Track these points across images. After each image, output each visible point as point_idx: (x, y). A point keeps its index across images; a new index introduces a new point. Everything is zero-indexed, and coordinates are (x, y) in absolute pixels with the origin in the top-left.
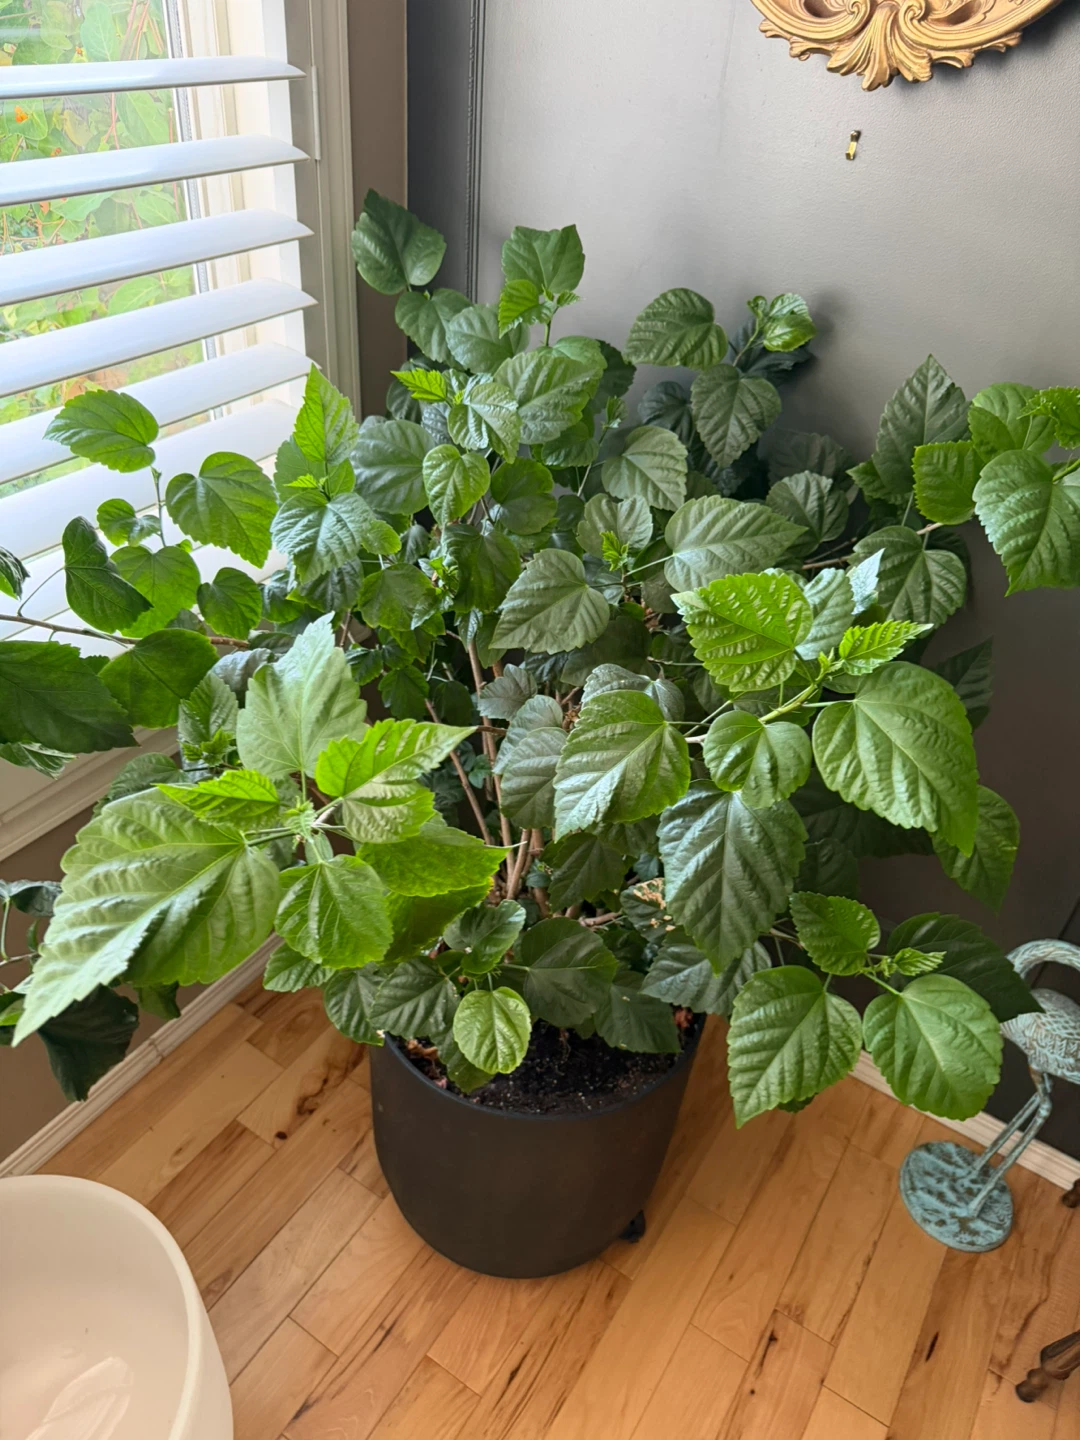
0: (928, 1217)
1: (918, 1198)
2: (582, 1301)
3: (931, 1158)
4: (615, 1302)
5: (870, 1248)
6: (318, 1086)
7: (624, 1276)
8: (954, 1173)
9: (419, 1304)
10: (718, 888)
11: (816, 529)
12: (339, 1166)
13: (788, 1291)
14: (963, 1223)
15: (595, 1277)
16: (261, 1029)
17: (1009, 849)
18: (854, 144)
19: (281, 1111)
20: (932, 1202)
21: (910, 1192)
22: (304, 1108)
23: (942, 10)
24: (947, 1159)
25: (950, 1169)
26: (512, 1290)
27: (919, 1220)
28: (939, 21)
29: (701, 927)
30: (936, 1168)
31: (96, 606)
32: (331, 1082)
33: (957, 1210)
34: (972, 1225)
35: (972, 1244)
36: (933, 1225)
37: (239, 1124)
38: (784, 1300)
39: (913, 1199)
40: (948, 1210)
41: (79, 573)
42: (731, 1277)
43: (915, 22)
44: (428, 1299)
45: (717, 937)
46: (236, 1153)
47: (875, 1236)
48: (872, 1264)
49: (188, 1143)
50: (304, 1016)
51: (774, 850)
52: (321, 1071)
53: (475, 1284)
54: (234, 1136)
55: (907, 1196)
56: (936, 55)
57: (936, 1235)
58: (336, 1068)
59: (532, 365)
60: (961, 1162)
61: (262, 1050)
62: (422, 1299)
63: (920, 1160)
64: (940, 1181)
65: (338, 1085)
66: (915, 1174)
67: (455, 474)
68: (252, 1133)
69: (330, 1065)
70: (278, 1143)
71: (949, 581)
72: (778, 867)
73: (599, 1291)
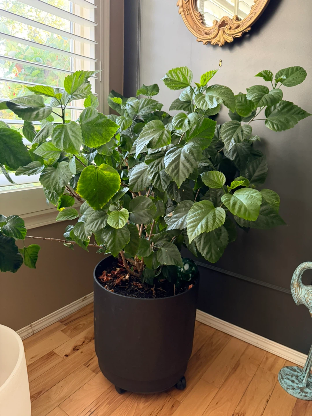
0: (289, 387)
1: (285, 382)
2: (163, 408)
3: (288, 370)
4: (174, 408)
5: (268, 398)
6: (81, 343)
7: (178, 401)
8: (297, 375)
9: (105, 404)
10: (178, 164)
11: (217, 137)
12: (84, 365)
13: (238, 408)
14: (302, 389)
15: (168, 401)
16: (66, 328)
17: (277, 202)
18: (221, 63)
19: (68, 349)
20: (291, 383)
21: (281, 380)
22: (75, 349)
23: (234, 27)
24: (295, 371)
25: (295, 373)
26: (138, 403)
27: (285, 389)
28: (233, 29)
29: (174, 174)
30: (291, 373)
31: (30, 136)
32: (85, 343)
33: (299, 385)
34: (305, 390)
35: (306, 396)
36: (290, 390)
37: (53, 352)
38: (236, 411)
39: (283, 382)
40: (295, 386)
41: (27, 128)
42: (217, 403)
43: (228, 30)
44: (107, 404)
45: (179, 176)
46: (50, 359)
47: (270, 393)
48: (269, 402)
49: (36, 356)
50: (80, 326)
51: (194, 154)
52: (83, 340)
53: (125, 400)
54: (51, 355)
55: (281, 381)
56: (234, 36)
57: (292, 394)
58: (88, 339)
59: (144, 100)
60: (299, 371)
61: (65, 333)
62: (106, 404)
63: (285, 371)
64: (292, 376)
65: (87, 343)
66: (283, 375)
67: (124, 121)
68: (57, 354)
69: (86, 338)
70: (65, 357)
71: (247, 129)
72: (195, 158)
73: (169, 405)
